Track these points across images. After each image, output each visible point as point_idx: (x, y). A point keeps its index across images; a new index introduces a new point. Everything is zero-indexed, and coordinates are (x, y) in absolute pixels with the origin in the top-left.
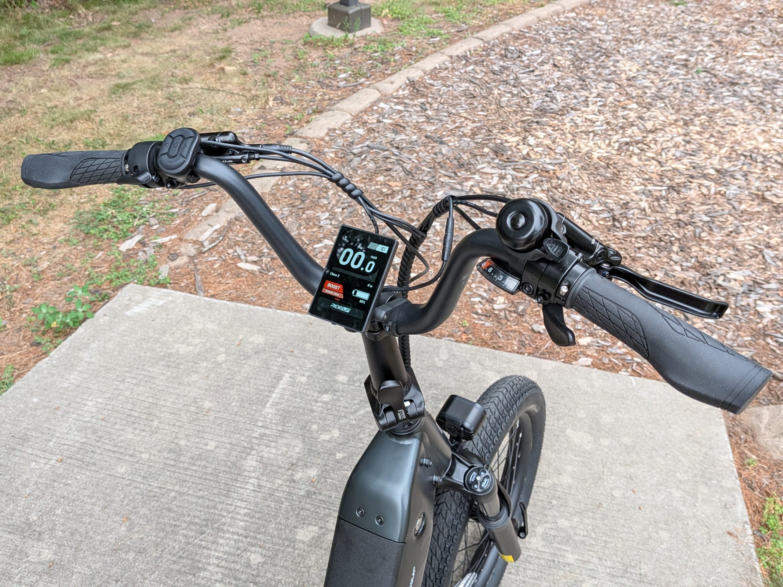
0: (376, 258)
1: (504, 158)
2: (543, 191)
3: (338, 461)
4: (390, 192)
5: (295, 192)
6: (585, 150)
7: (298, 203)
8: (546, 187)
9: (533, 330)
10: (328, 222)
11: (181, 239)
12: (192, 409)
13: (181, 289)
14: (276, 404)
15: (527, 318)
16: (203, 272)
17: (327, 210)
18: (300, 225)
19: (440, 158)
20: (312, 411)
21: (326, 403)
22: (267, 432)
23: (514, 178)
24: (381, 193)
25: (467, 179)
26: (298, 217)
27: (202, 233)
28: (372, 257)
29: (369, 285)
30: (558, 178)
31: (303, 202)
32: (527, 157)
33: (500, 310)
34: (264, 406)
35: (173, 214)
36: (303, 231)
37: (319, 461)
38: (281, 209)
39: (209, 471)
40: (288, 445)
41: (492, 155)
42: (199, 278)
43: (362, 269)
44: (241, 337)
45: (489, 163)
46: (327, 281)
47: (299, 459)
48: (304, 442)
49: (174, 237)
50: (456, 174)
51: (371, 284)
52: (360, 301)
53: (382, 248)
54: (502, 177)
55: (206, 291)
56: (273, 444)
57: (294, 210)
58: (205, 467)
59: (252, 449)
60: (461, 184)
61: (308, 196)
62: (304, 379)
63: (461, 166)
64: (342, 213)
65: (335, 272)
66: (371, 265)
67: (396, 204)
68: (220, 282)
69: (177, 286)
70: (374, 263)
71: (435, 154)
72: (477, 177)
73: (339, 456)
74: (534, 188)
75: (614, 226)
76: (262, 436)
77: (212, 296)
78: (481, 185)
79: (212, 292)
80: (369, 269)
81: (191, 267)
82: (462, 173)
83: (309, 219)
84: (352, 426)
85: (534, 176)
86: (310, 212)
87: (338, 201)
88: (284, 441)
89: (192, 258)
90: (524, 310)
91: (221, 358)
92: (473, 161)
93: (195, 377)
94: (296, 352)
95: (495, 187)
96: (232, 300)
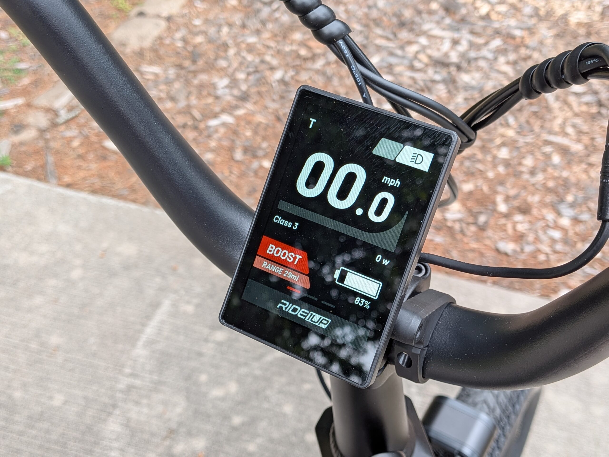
0: (397, 183)
1: (458, 17)
2: (508, 63)
3: (235, 429)
4: (309, 55)
5: (185, 48)
6: (559, 12)
7: (187, 63)
8: (512, 57)
9: (498, 251)
10: (227, 91)
11: (29, 105)
12: (34, 346)
13: (26, 175)
14: (150, 343)
15: (490, 233)
16: (57, 152)
17: (227, 75)
18: (189, 93)
19: (375, 14)
20: (200, 354)
21: (220, 344)
22: (138, 382)
23: (472, 45)
24: (299, 56)
25: (410, 43)
26: (188, 82)
27: (58, 97)
28: (386, 179)
29: (378, 258)
30: (527, 47)
31: (194, 62)
32: (487, 17)
33: (454, 221)
34: (133, 345)
35: (20, 71)
36: (194, 101)
37: (209, 427)
38: (166, 70)
39: (54, 437)
40: (165, 403)
41: (442, 13)
42: (51, 159)
43: (359, 212)
44: (105, 245)
45: (438, 23)
46: (265, 238)
47: (180, 424)
48: (188, 398)
49: (20, 101)
50: (395, 35)
51: (386, 254)
52: (357, 301)
53: (415, 157)
54: (455, 42)
55: (59, 178)
56: (145, 401)
57: (183, 72)
58: (48, 432)
59: (114, 406)
60: (402, 48)
61: (200, 55)
62: (190, 309)
63: (402, 24)
64: (246, 80)
65: (287, 217)
66: (384, 201)
67: (318, 72)
68: (79, 168)
69: (20, 170)
70: (391, 199)
71: (369, 7)
72: (423, 41)
73: (237, 420)
74: (496, 59)
75: (599, 113)
76: (130, 388)
77: (69, 186)
78: (429, 52)
79: (67, 179)
80: (379, 212)
81: (41, 143)
82: (404, 35)
83: (201, 86)
84: (256, 378)
85: (497, 43)
86: (203, 77)
87: (241, 64)
88: (161, 396)
89: (42, 131)
90: (486, 223)
91: (76, 274)
92: (417, 19)
93: (38, 300)
94: (181, 270)
95: (446, 55)
96: (94, 192)
